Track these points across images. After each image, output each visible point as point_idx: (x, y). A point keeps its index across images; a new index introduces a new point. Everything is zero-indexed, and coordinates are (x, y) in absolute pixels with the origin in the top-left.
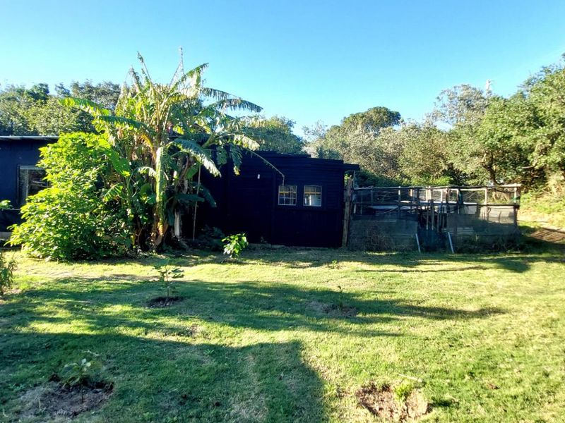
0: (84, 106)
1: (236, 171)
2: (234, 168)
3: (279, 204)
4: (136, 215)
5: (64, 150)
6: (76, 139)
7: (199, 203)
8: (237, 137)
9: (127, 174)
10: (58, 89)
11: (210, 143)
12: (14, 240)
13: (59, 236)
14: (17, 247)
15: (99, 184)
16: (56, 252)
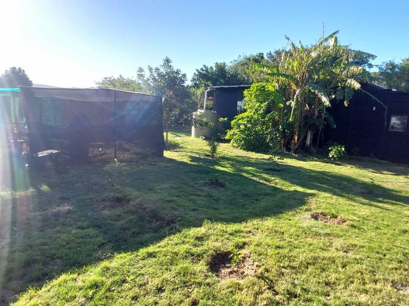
0: (263, 68)
1: (346, 104)
2: (345, 102)
3: (390, 130)
4: (284, 129)
5: (253, 92)
6: (258, 86)
7: (324, 125)
8: (349, 81)
9: (282, 105)
10: (268, 55)
11: (333, 85)
12: (227, 137)
13: (245, 137)
14: (228, 141)
15: (268, 111)
16: (243, 145)
